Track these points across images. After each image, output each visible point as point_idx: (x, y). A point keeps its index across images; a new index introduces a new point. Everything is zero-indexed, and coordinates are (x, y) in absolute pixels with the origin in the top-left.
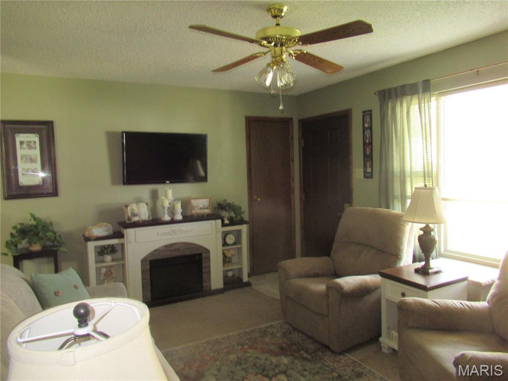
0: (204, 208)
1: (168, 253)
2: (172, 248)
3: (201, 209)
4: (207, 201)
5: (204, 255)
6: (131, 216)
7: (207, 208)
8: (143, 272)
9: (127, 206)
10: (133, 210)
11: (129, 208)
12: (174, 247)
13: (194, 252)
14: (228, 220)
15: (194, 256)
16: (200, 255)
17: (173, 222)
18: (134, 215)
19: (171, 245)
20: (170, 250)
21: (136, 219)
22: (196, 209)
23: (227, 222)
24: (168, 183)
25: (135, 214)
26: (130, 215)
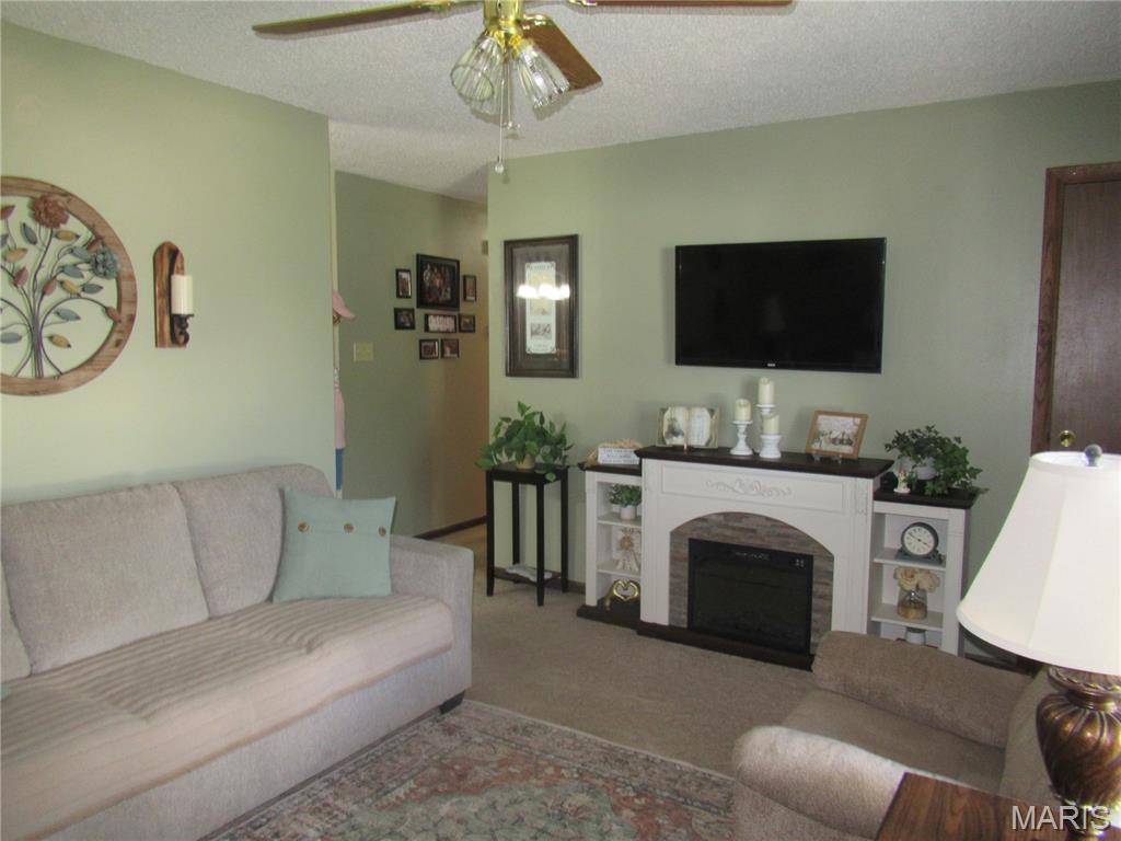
0: (841, 442)
1: (729, 533)
2: (737, 524)
3: (834, 441)
4: (855, 424)
5: (817, 563)
6: (667, 433)
7: (850, 443)
8: (674, 559)
9: (664, 411)
10: (673, 420)
11: (667, 415)
12: (744, 524)
13: (792, 548)
14: (909, 486)
15: (792, 557)
16: (809, 559)
17: (755, 462)
18: (673, 432)
19: (740, 516)
20: (733, 528)
21: (678, 441)
22: (821, 438)
23: (902, 489)
24: (771, 368)
25: (677, 430)
26: (665, 429)
